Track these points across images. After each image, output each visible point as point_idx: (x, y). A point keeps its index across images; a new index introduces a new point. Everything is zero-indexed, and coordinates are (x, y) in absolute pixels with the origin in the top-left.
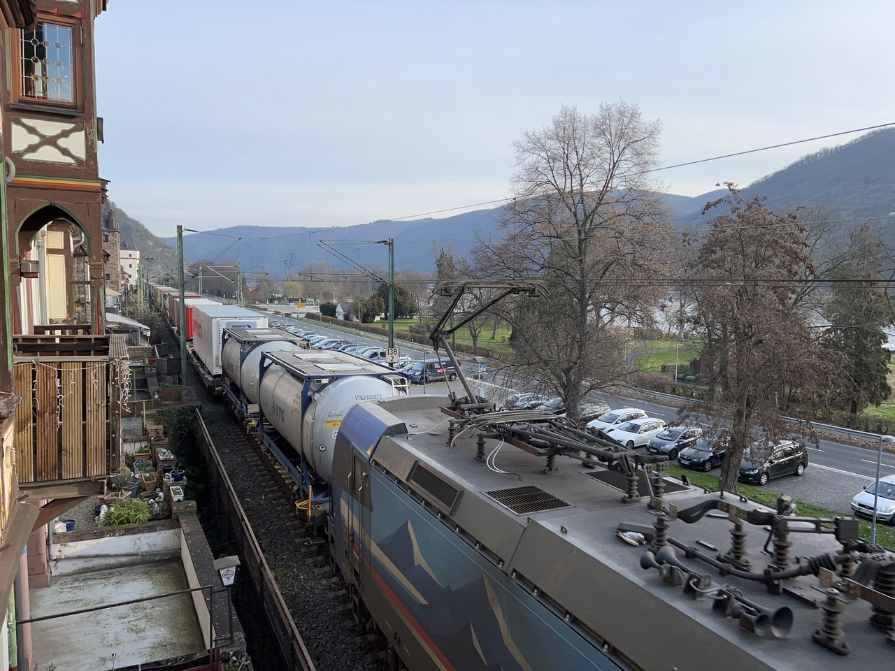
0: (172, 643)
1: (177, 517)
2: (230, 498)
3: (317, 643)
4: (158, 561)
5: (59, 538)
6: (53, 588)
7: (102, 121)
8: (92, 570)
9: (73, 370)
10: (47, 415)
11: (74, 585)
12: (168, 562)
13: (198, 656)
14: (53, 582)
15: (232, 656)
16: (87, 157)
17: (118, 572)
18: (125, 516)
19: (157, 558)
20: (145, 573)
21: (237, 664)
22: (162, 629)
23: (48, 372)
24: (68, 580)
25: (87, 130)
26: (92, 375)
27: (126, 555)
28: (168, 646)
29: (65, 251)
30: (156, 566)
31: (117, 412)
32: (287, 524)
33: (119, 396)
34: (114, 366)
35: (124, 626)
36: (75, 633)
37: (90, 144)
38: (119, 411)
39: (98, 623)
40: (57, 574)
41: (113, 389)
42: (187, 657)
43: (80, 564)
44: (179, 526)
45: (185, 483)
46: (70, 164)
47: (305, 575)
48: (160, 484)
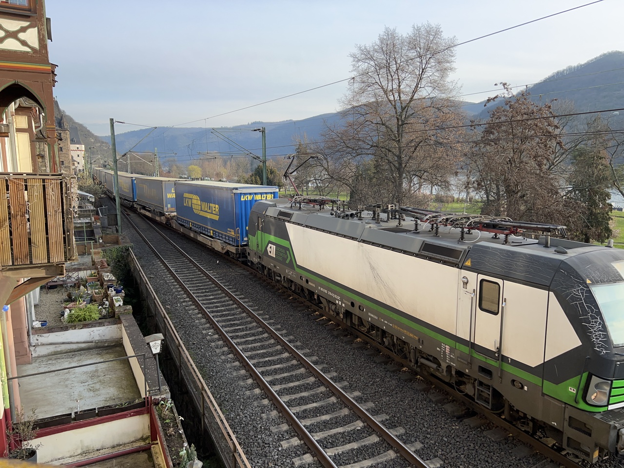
0: (119, 398)
1: (119, 316)
2: (155, 304)
3: (219, 395)
4: (107, 347)
5: (36, 331)
6: (34, 365)
7: (50, 21)
8: (61, 353)
9: (36, 184)
10: (19, 217)
11: (48, 363)
12: (115, 347)
13: (137, 401)
14: (34, 361)
15: (160, 401)
16: (40, 47)
17: (79, 354)
18: (82, 316)
19: (106, 345)
20: (97, 354)
21: (164, 406)
22: (112, 389)
23: (18, 186)
24: (44, 360)
25: (39, 27)
26: (50, 188)
27: (84, 343)
28: (116, 400)
29: (29, 130)
30: (106, 350)
31: (70, 216)
32: (196, 321)
33: (71, 205)
34: (66, 183)
35: (85, 388)
36: (50, 392)
37: (41, 37)
38: (71, 216)
39: (66, 386)
40: (36, 356)
41: (66, 200)
42: (130, 403)
43: (52, 349)
44: (120, 323)
45: (124, 295)
46: (28, 52)
47: (210, 353)
48: (106, 296)
